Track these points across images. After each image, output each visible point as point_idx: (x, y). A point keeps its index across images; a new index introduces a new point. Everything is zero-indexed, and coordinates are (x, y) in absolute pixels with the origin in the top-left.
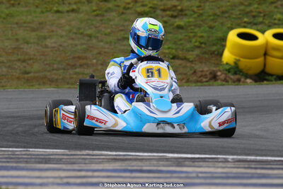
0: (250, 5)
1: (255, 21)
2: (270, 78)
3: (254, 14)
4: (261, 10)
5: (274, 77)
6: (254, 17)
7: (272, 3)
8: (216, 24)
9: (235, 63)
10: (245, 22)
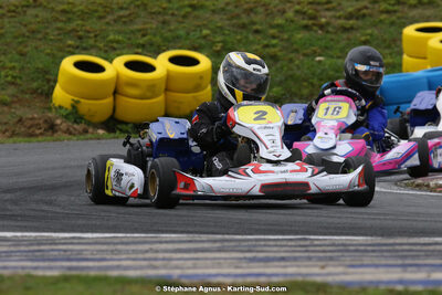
0: (69, 20)
1: (84, 45)
2: (124, 127)
3: (80, 33)
4: (88, 28)
5: (130, 125)
6: (80, 38)
7: (100, 18)
8: (29, 49)
9: (73, 107)
10: (69, 46)
